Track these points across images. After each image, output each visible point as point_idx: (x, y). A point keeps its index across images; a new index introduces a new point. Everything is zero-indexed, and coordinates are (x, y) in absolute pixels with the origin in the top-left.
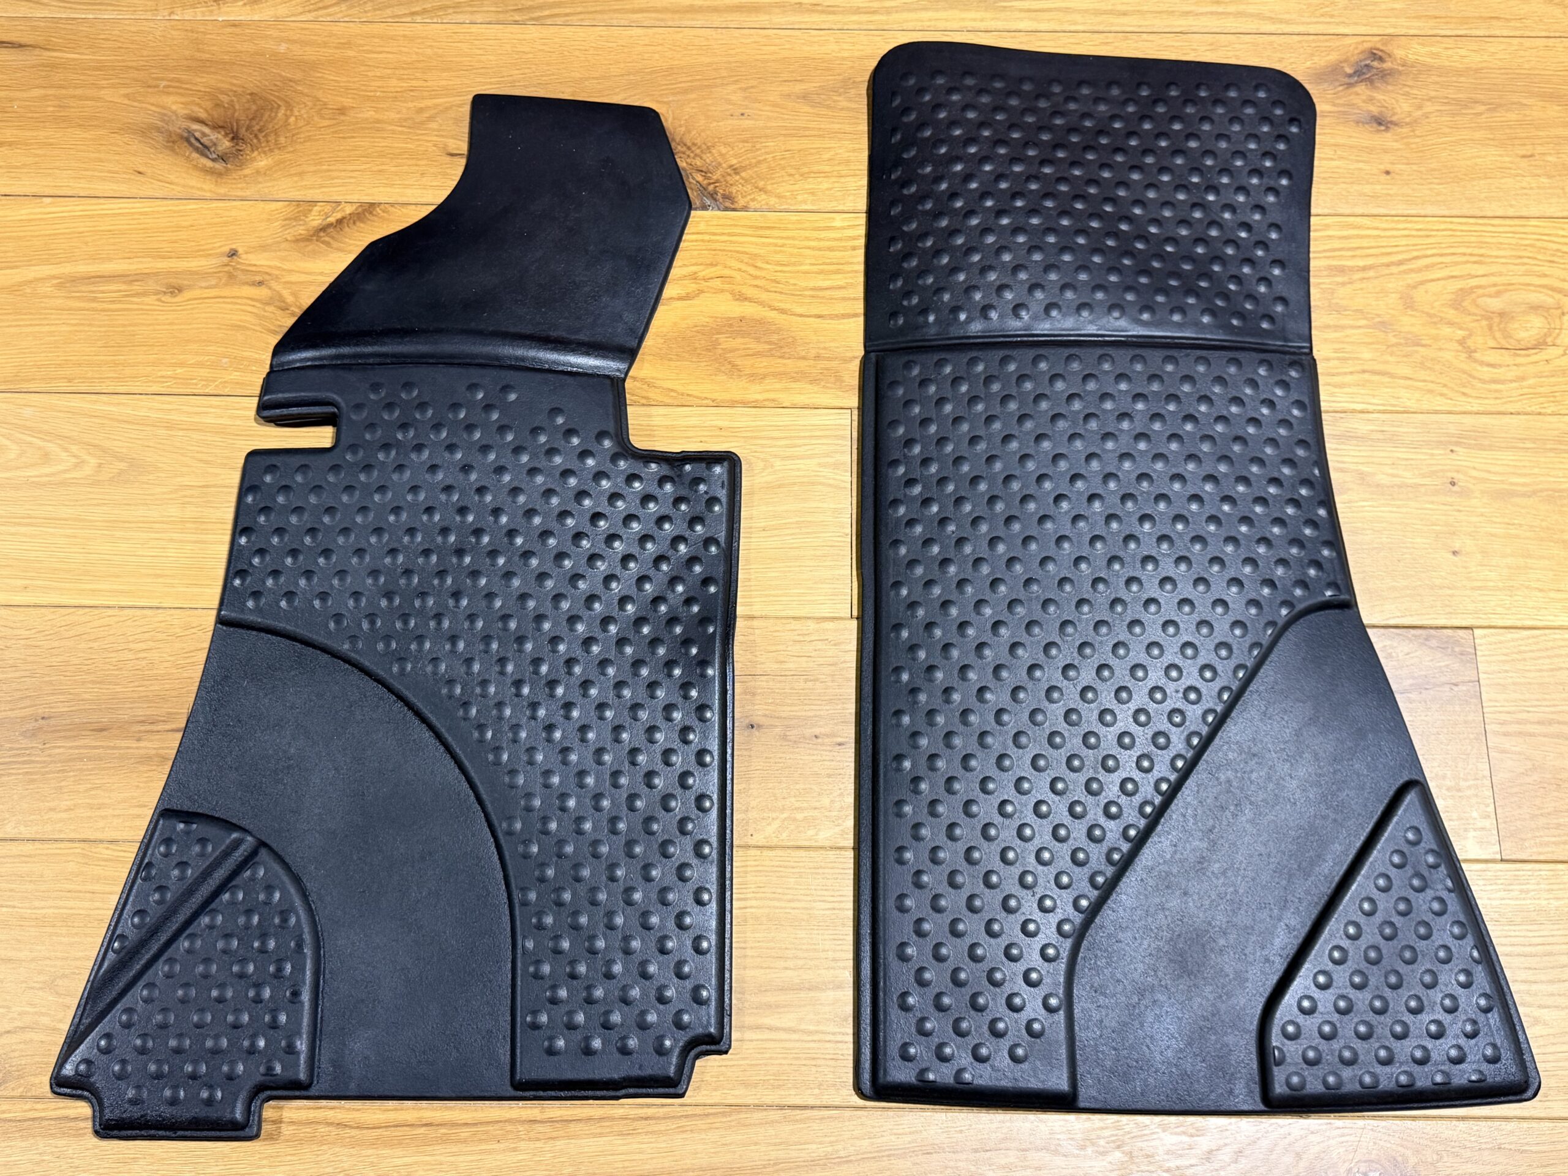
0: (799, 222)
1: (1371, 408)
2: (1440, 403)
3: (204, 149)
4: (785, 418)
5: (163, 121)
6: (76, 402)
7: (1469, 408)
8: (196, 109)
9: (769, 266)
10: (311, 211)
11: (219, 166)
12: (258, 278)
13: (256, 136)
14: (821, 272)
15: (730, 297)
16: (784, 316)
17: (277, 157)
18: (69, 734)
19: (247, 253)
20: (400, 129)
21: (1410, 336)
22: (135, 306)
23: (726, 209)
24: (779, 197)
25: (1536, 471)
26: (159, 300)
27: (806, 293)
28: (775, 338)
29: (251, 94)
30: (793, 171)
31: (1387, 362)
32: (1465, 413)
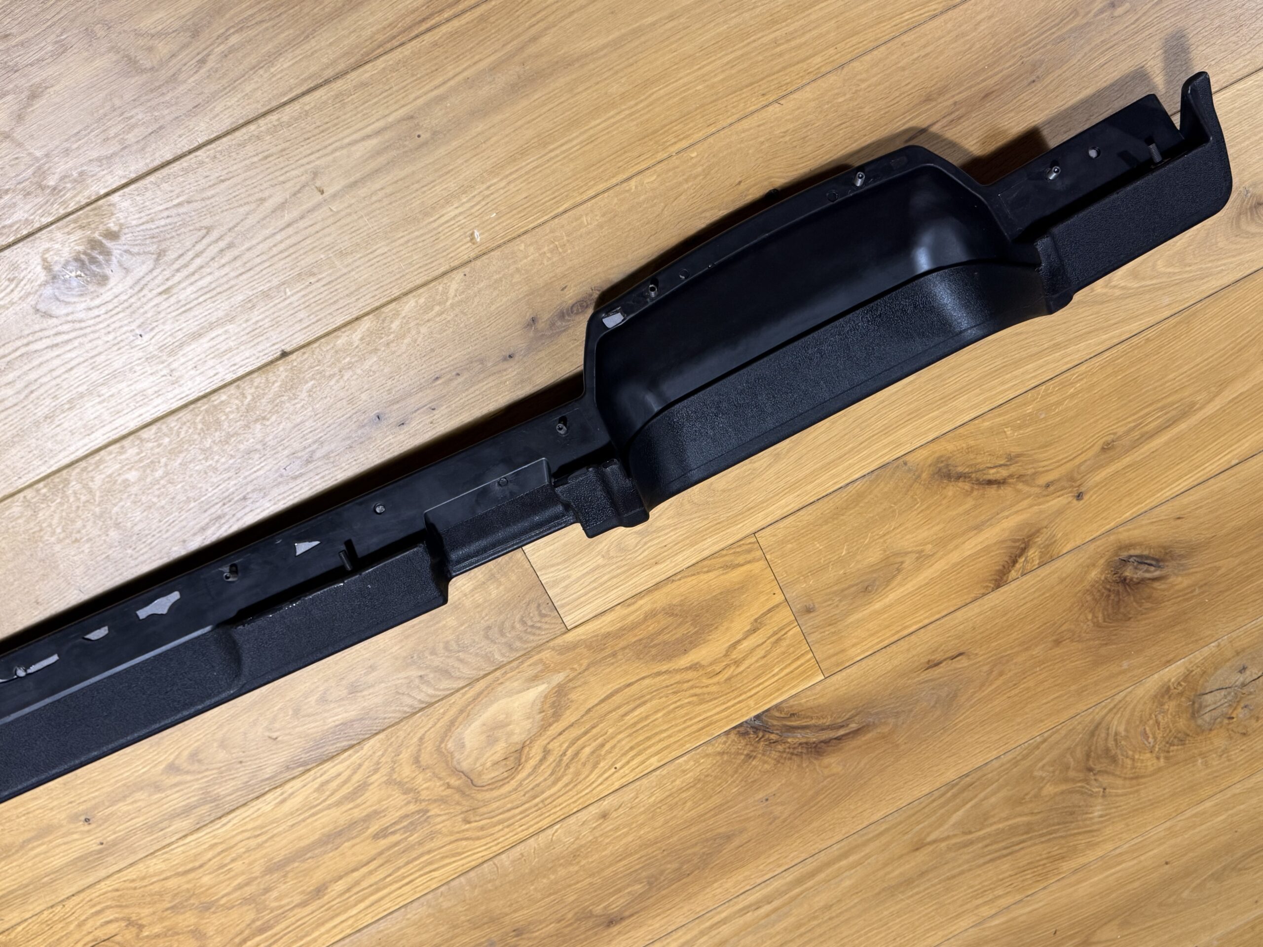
0: (683, 745)
1: (181, 843)
2: (132, 873)
3: (1142, 561)
4: (614, 596)
5: (1182, 565)
6: (1135, 327)
7: (108, 882)
8: (1163, 586)
9: (686, 701)
10: (1040, 558)
11: (1124, 554)
12: (1052, 488)
13: (1109, 590)
14: (647, 717)
15: (703, 663)
16: (655, 671)
17: (1085, 583)
18: (1008, 81)
19: (1069, 503)
20: (1008, 652)
21: (182, 911)
22: (1130, 419)
23: (741, 725)
24: (708, 755)
25: (30, 864)
26: (1114, 434)
27: (649, 696)
28: (654, 651)
29: (1130, 618)
30: (709, 778)
31: (188, 882)
32: (108, 877)
